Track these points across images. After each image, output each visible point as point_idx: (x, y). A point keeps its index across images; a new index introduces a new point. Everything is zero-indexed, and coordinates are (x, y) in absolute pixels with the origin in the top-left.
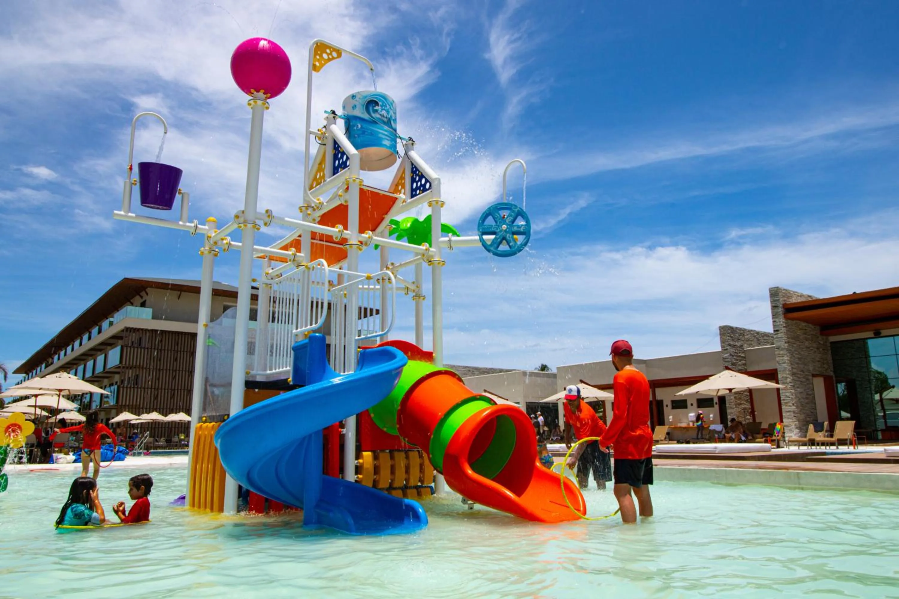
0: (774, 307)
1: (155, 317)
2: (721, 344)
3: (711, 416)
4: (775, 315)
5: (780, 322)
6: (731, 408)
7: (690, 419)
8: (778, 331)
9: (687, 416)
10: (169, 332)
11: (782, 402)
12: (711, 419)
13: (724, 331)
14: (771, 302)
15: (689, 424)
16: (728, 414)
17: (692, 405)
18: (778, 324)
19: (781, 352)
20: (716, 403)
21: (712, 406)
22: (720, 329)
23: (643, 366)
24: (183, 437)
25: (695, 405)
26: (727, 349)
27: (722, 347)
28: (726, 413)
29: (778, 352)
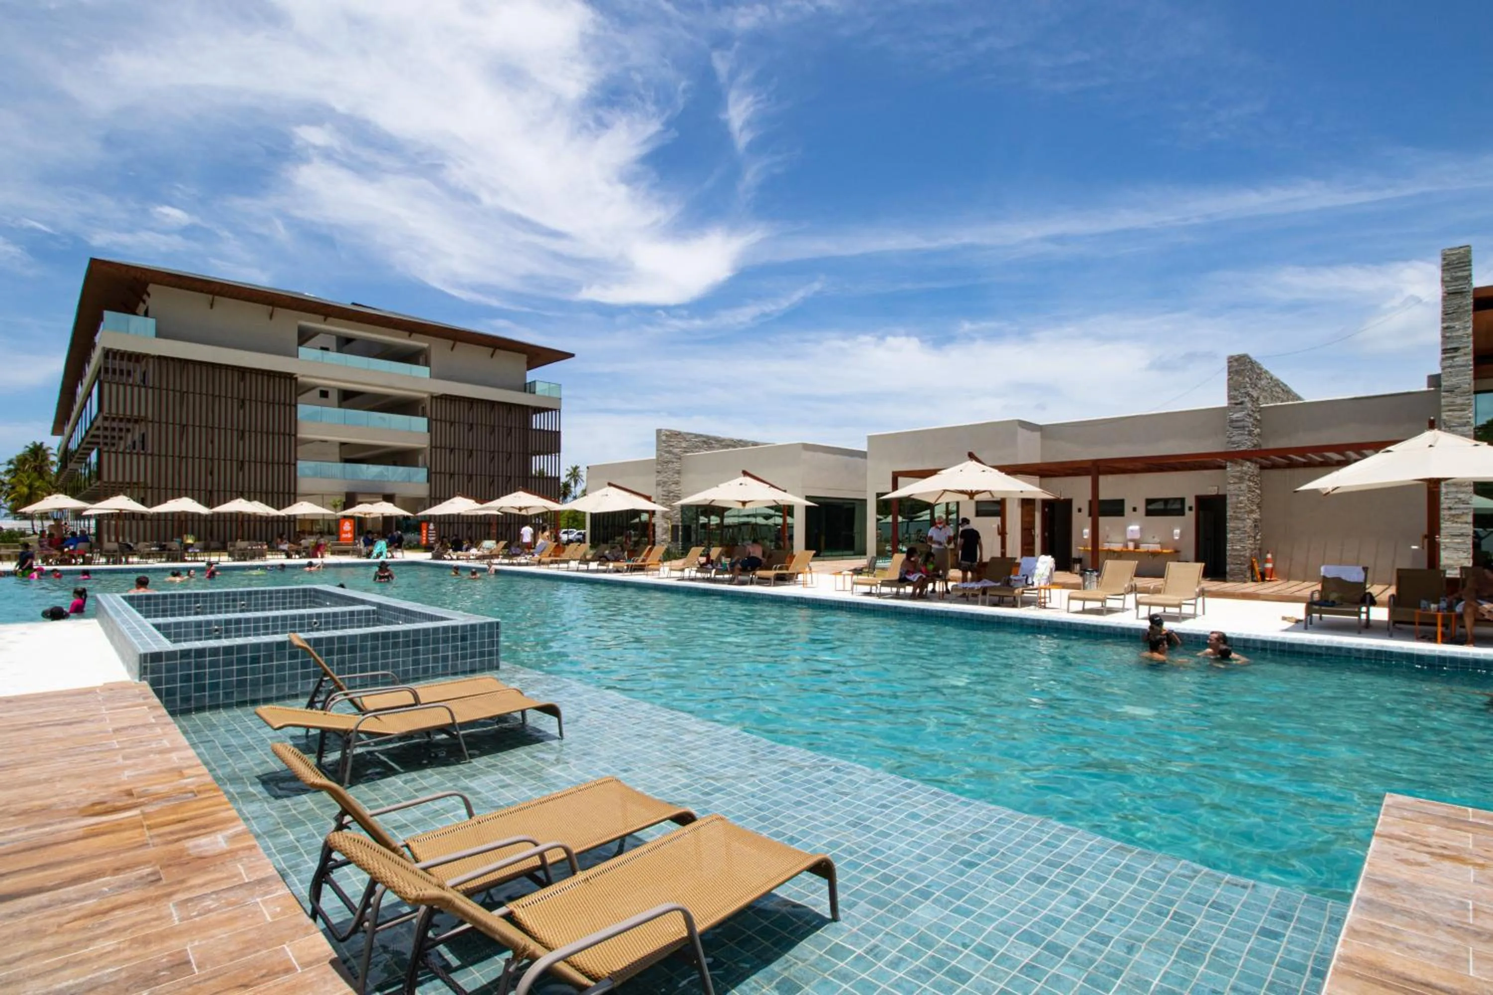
0: (1450, 295)
1: (160, 334)
2: (1229, 392)
3: (1177, 531)
4: (1448, 315)
5: (1465, 328)
6: (1237, 518)
7: (1129, 537)
8: (1456, 349)
9: (1124, 532)
10: (173, 359)
11: (1444, 513)
12: (1177, 538)
13: (1240, 365)
14: (1443, 281)
15: (1126, 546)
16: (1228, 529)
17: (1135, 509)
18: (1460, 333)
19: (1459, 401)
20: (1190, 509)
21: (1181, 512)
22: (1229, 362)
23: (1037, 434)
24: (190, 541)
25: (1142, 509)
26: (1242, 403)
27: (1230, 397)
28: (1225, 527)
29: (1450, 400)
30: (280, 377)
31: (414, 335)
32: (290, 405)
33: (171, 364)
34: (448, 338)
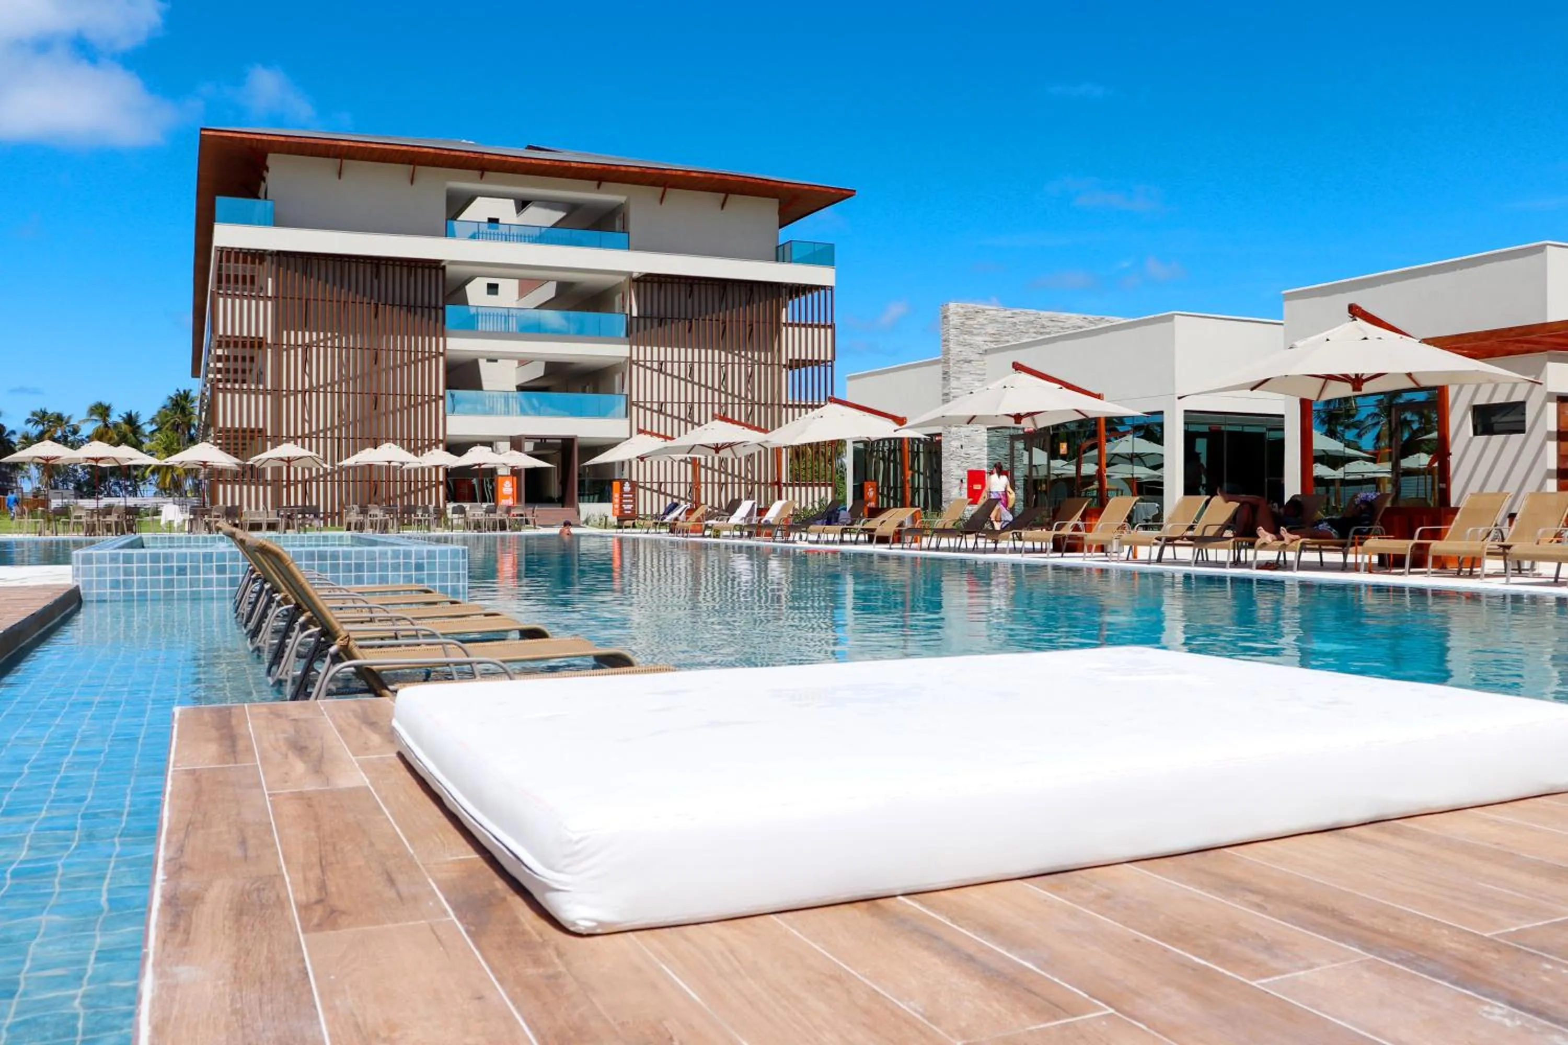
30: (423, 268)
31: (604, 184)
32: (436, 308)
33: (292, 260)
34: (653, 184)
